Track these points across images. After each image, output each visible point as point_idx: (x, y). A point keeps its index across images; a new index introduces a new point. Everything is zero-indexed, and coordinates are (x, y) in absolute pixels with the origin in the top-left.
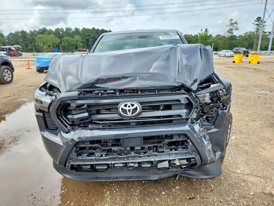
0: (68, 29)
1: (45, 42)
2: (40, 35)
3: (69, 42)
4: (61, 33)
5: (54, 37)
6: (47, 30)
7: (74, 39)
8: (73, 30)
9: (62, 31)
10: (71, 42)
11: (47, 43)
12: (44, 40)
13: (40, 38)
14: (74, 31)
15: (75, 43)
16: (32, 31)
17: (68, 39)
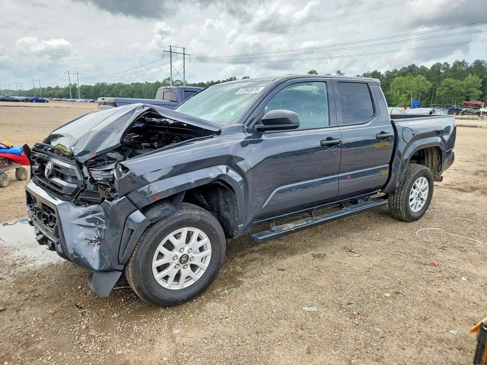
0: (460, 63)
1: (405, 88)
2: (401, 78)
3: (451, 88)
4: (442, 71)
5: (423, 80)
6: (417, 68)
7: (464, 82)
8: (469, 66)
9: (444, 69)
10: (454, 89)
11: (407, 91)
12: (404, 86)
13: (399, 83)
14: (471, 67)
15: (463, 90)
16: (391, 71)
17: (451, 83)
